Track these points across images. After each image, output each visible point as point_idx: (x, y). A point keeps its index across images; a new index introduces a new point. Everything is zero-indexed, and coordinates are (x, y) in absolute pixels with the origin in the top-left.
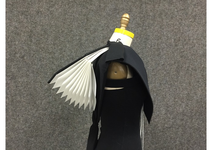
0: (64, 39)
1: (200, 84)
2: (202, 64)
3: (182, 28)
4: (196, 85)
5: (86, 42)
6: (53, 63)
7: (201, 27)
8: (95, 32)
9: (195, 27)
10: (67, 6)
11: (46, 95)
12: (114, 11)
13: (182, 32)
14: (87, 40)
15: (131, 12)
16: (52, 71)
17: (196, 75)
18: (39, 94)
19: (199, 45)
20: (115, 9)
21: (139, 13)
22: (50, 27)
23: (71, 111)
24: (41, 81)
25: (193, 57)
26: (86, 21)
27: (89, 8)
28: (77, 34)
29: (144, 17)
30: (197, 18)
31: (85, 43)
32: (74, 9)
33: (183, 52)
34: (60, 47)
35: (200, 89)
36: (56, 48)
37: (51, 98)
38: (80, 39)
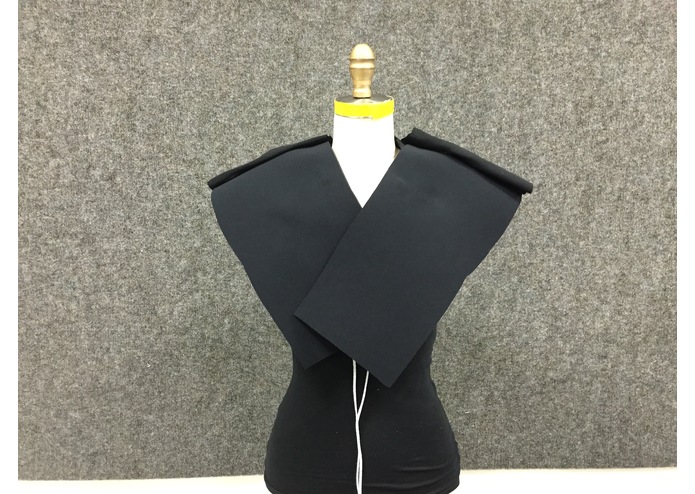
0: (229, 120)
1: (661, 242)
2: (668, 180)
3: (598, 65)
4: (648, 247)
5: (297, 125)
7: (664, 60)
8: (322, 92)
9: (644, 59)
10: (232, 14)
11: (184, 288)
12: (380, 21)
13: (599, 77)
14: (298, 118)
15: (432, 22)
16: (198, 217)
17: (647, 216)
18: (165, 285)
19: (658, 117)
20: (383, 17)
21: (460, 25)
22: (187, 84)
23: (260, 333)
24: (168, 248)
25: (635, 159)
26: (293, 58)
27: (301, 17)
28: (267, 100)
29: (476, 37)
30: (650, 29)
32: (256, 22)
33: (604, 142)
34: (218, 144)
35: (659, 258)
36: (207, 147)
37: (197, 296)
38: (278, 117)
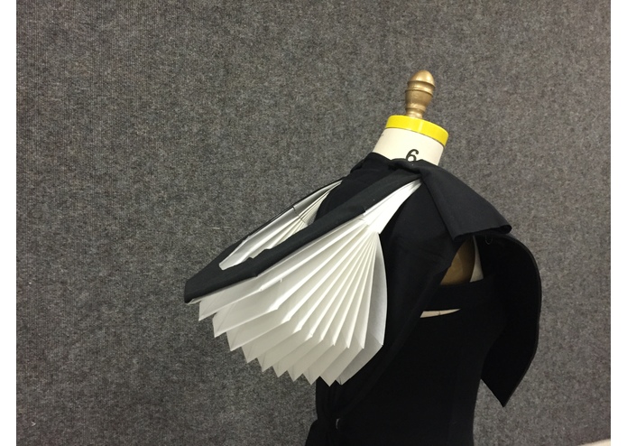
5: (224, 144)
6: (108, 213)
9: (517, 107)
13: (486, 119)
21: (379, 60)
22: (100, 89)
25: (510, 190)
26: (222, 73)
27: (232, 32)
30: (521, 82)
31: (218, 147)
32: (184, 30)
33: (489, 175)
38: (204, 133)
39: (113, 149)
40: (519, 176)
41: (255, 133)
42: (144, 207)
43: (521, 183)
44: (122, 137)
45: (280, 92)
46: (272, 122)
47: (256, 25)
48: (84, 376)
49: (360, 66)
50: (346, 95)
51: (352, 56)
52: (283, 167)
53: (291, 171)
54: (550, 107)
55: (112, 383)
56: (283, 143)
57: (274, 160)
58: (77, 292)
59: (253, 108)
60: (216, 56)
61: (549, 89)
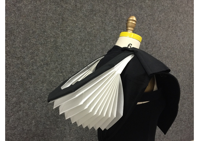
10: (38, 2)
12: (91, 12)
16: (22, 80)
22: (18, 26)
26: (61, 21)
28: (51, 35)
29: (119, 20)
36: (26, 52)
39: (23, 47)
40: (162, 54)
41: (73, 41)
42: (35, 67)
43: (163, 56)
44: (26, 43)
45: (81, 27)
46: (79, 37)
47: (72, 4)
48: (15, 128)
49: (109, 18)
50: (104, 28)
51: (106, 15)
52: (83, 53)
53: (86, 54)
54: (171, 31)
55: (25, 130)
56: (83, 45)
57: (80, 50)
58: (12, 98)
59: (72, 33)
60: (59, 15)
61: (171, 25)
